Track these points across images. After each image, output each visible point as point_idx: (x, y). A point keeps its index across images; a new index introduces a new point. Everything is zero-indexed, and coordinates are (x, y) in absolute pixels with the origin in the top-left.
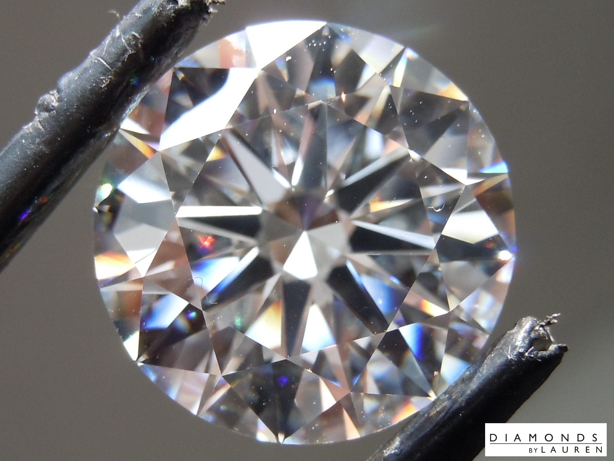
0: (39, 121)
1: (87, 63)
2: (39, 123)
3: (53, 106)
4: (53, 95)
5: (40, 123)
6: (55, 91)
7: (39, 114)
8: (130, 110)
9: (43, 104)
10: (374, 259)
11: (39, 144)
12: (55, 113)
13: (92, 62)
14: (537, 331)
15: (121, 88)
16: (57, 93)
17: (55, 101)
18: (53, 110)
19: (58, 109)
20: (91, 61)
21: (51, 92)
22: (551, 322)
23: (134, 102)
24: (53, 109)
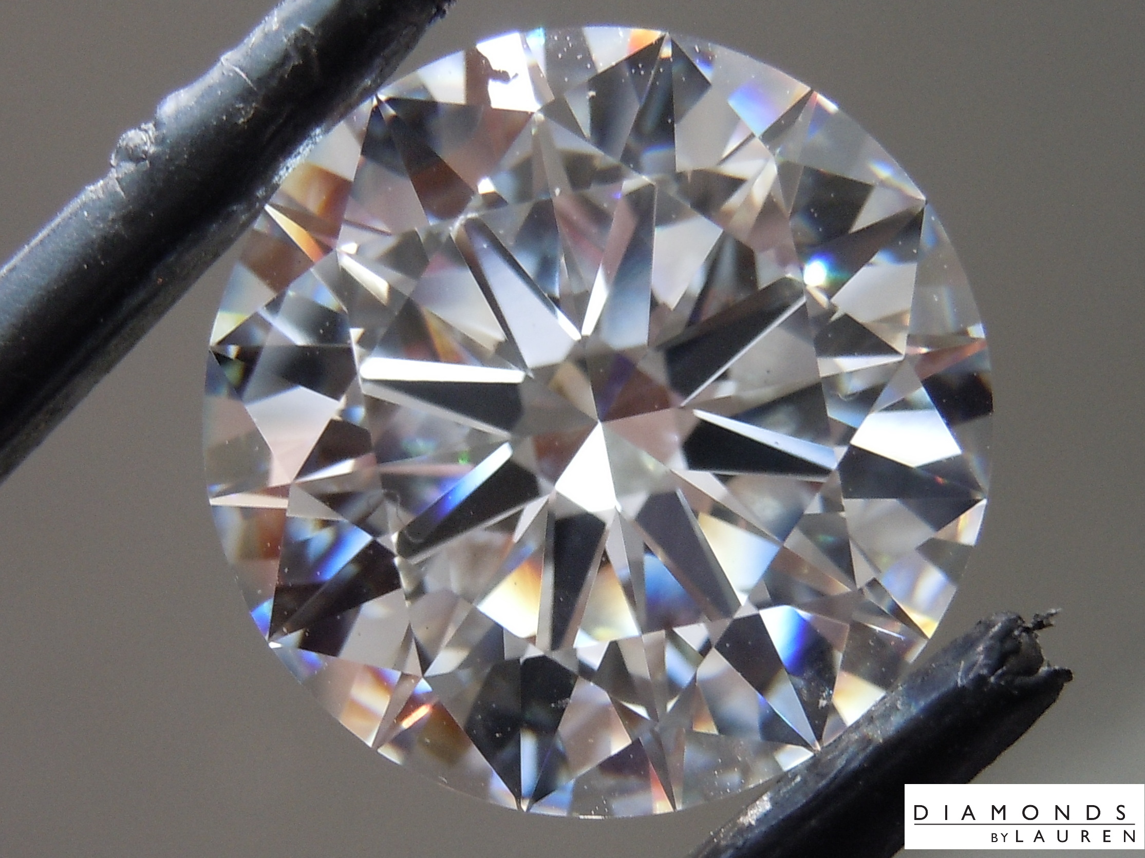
0: (117, 179)
1: (214, 76)
2: (116, 181)
3: (145, 153)
4: (146, 131)
5: (119, 183)
6: (151, 125)
7: (118, 165)
8: (287, 168)
9: (127, 148)
10: (725, 484)
11: (113, 221)
12: (148, 165)
13: (223, 74)
14: (1016, 638)
15: (273, 128)
16: (154, 129)
17: (149, 143)
18: (144, 160)
19: (153, 159)
20: (221, 73)
21: (143, 126)
22: (1045, 623)
23: (296, 156)
24: (144, 156)
